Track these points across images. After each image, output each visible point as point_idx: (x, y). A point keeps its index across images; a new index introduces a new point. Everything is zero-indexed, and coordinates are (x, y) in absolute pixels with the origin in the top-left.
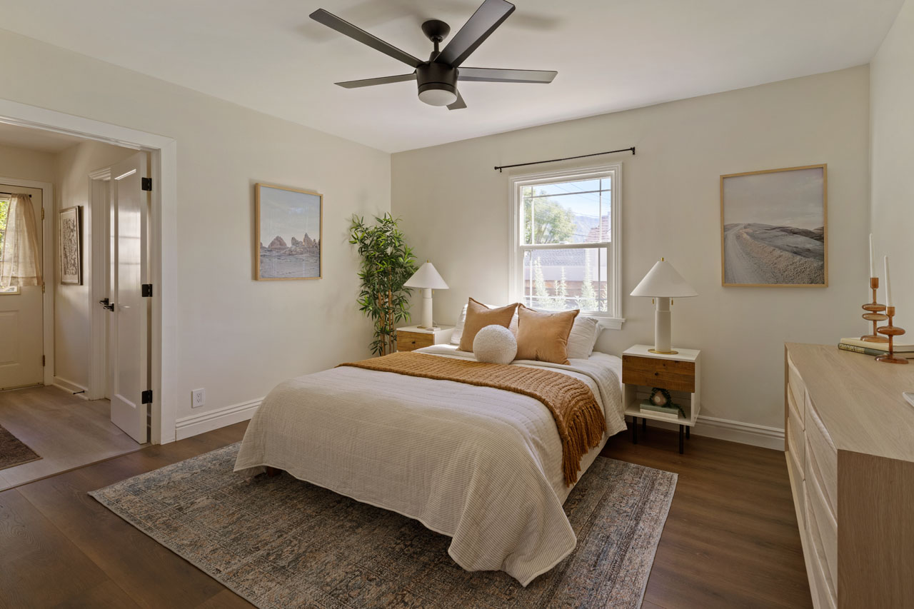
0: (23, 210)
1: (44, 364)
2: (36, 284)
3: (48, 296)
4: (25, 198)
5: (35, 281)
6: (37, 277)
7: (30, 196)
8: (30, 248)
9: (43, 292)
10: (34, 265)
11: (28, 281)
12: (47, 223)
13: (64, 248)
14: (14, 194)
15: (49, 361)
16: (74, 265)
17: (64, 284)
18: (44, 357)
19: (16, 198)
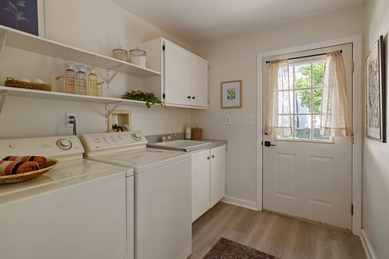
0: (335, 65)
1: (352, 214)
2: (345, 135)
3: (357, 147)
4: (337, 54)
5: (344, 132)
6: (346, 128)
7: (341, 51)
8: (341, 98)
9: (353, 143)
10: (343, 117)
11: (338, 130)
12: (357, 74)
13: (369, 97)
14: (329, 53)
15: (357, 210)
16: (377, 115)
17: (369, 137)
18: (352, 206)
19: (330, 57)
